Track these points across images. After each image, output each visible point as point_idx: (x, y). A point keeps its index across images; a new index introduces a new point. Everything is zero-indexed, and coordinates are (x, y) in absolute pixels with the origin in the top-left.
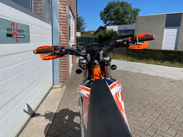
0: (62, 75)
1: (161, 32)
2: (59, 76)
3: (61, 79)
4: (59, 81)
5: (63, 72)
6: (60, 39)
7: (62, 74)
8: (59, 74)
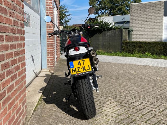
0: (49, 61)
1: (160, 22)
2: (46, 61)
3: (48, 64)
4: (47, 67)
5: (50, 58)
6: (47, 28)
8: (47, 60)
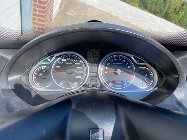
0: (37, 21)
3: (34, 28)
5: (39, 16)
7: (37, 19)
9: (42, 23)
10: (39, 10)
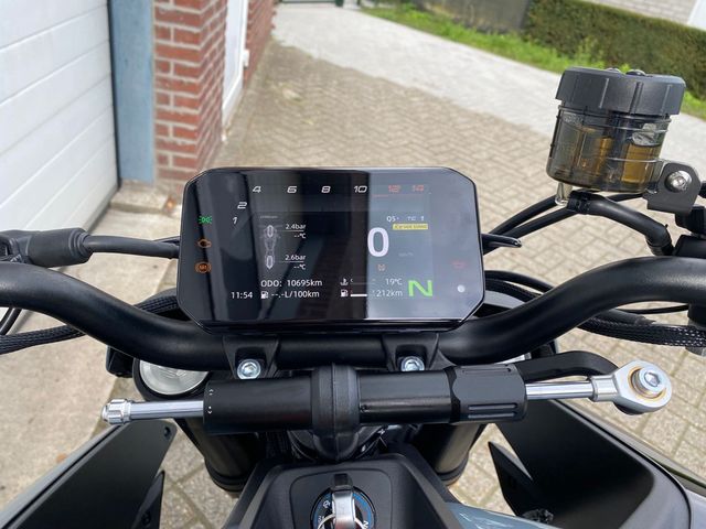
0: (171, 138)
2: (151, 136)
4: (155, 172)
7: (171, 130)
8: (151, 129)
9: (189, 142)
10: (176, 97)
